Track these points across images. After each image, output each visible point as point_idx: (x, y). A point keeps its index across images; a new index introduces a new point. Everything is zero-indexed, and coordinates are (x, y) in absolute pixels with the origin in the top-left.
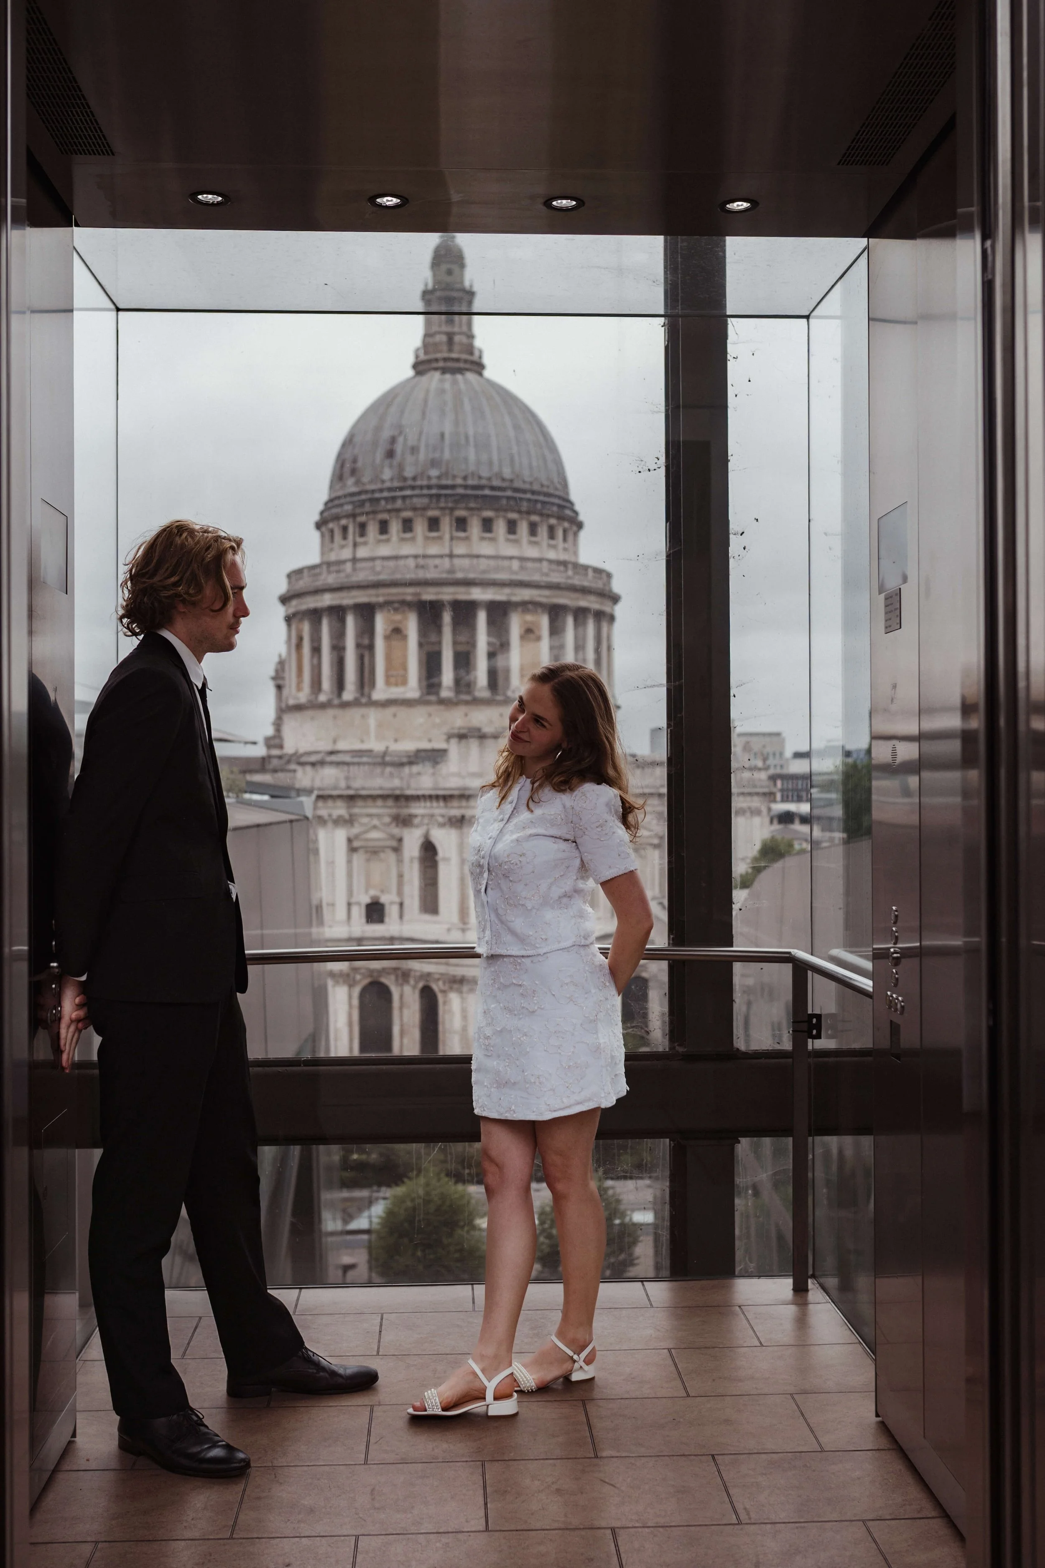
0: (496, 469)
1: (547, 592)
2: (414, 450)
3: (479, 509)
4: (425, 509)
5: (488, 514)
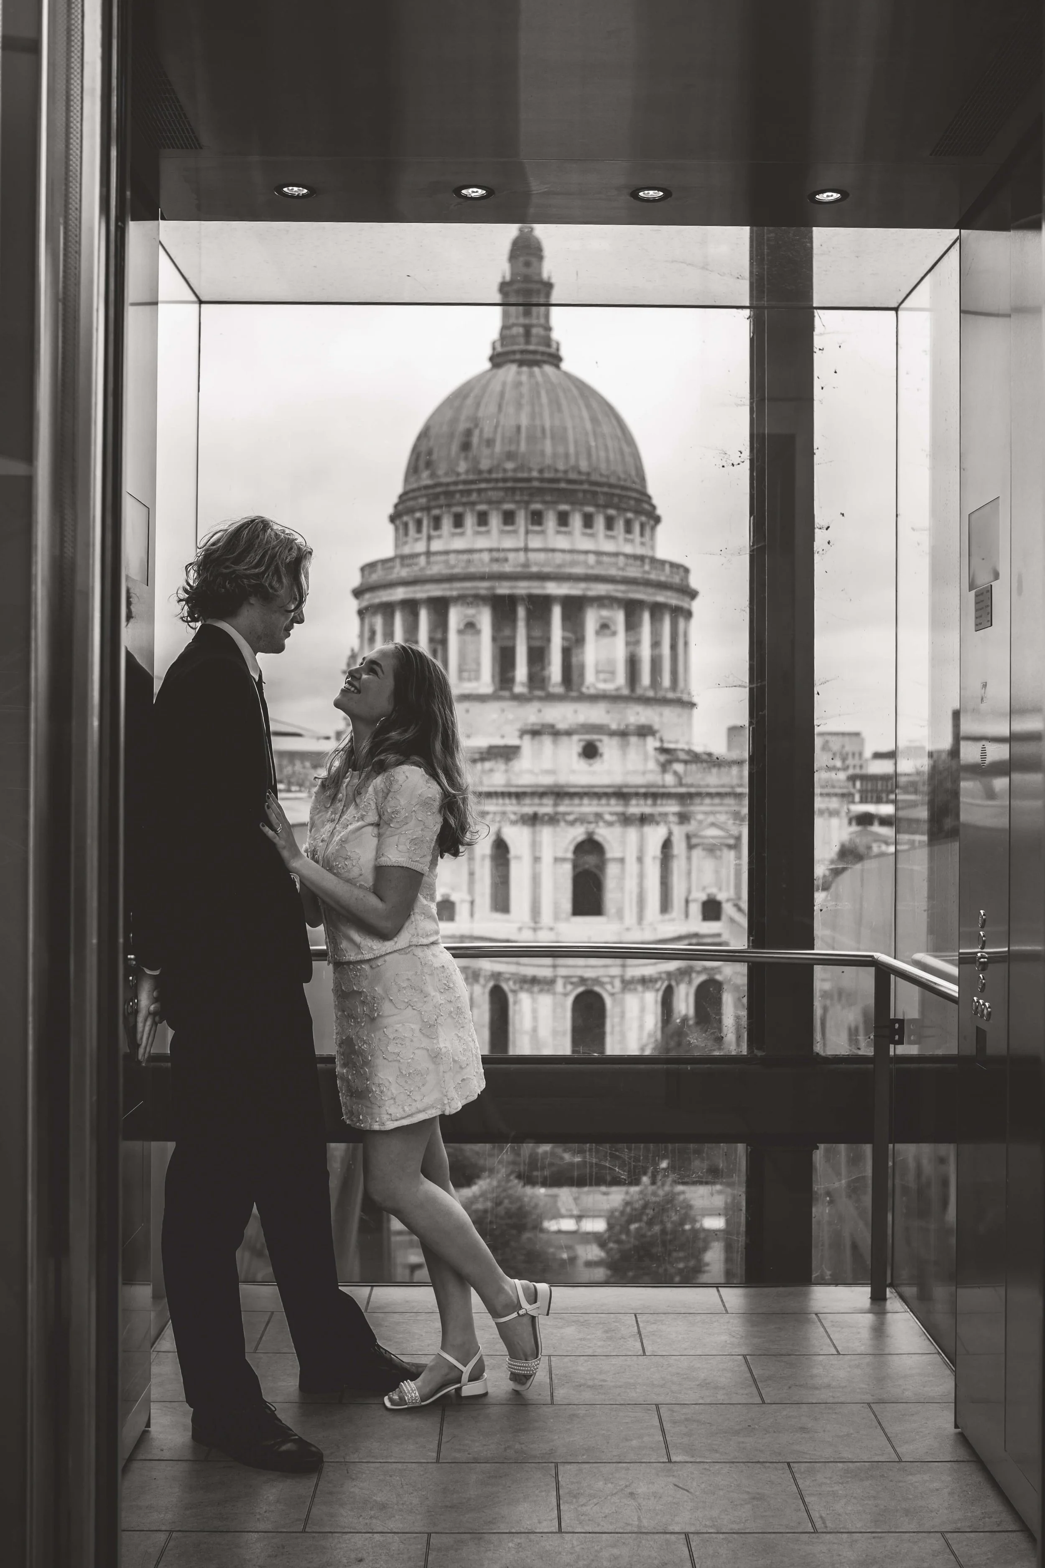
0: (572, 461)
5: (564, 507)
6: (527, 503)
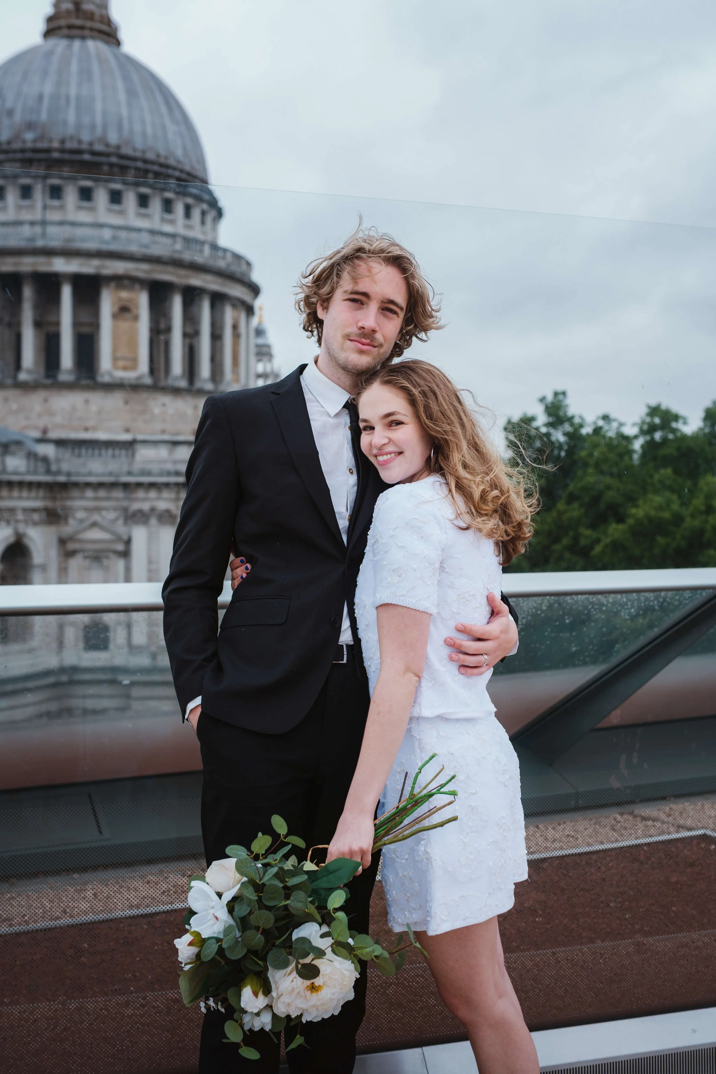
1: (145, 266)
2: (10, 112)
3: (76, 178)
4: (16, 176)
5: (87, 183)
6: (45, 177)
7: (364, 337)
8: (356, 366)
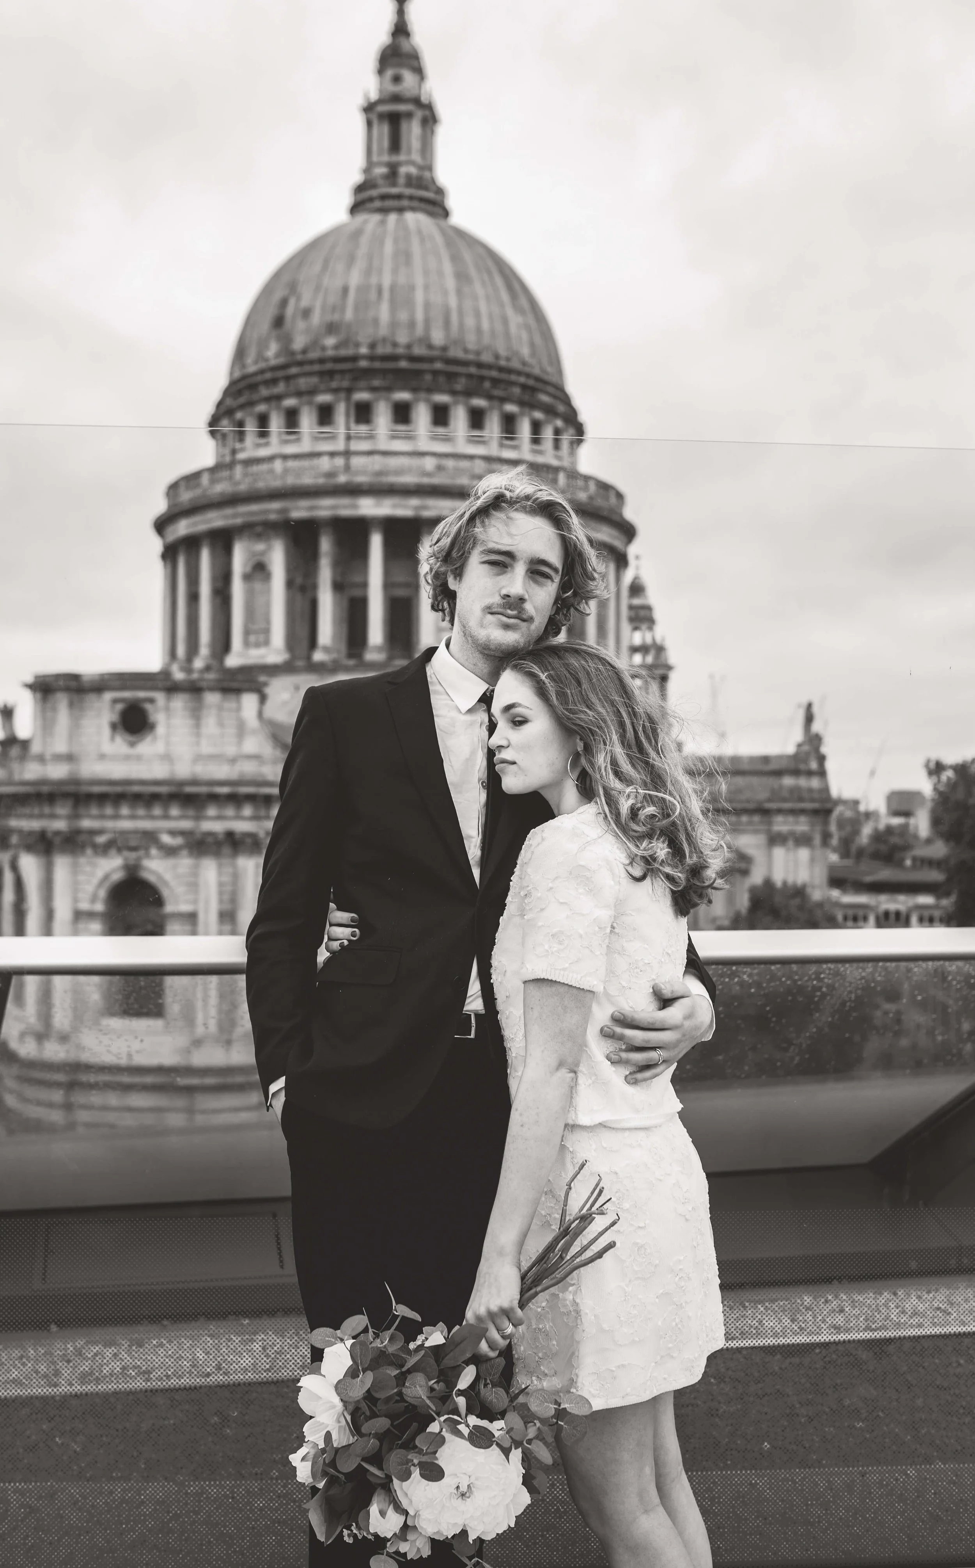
0: (419, 331)
2: (306, 313)
3: (389, 389)
4: (312, 392)
5: (403, 396)
6: (349, 391)
7: (509, 608)
8: (500, 645)
